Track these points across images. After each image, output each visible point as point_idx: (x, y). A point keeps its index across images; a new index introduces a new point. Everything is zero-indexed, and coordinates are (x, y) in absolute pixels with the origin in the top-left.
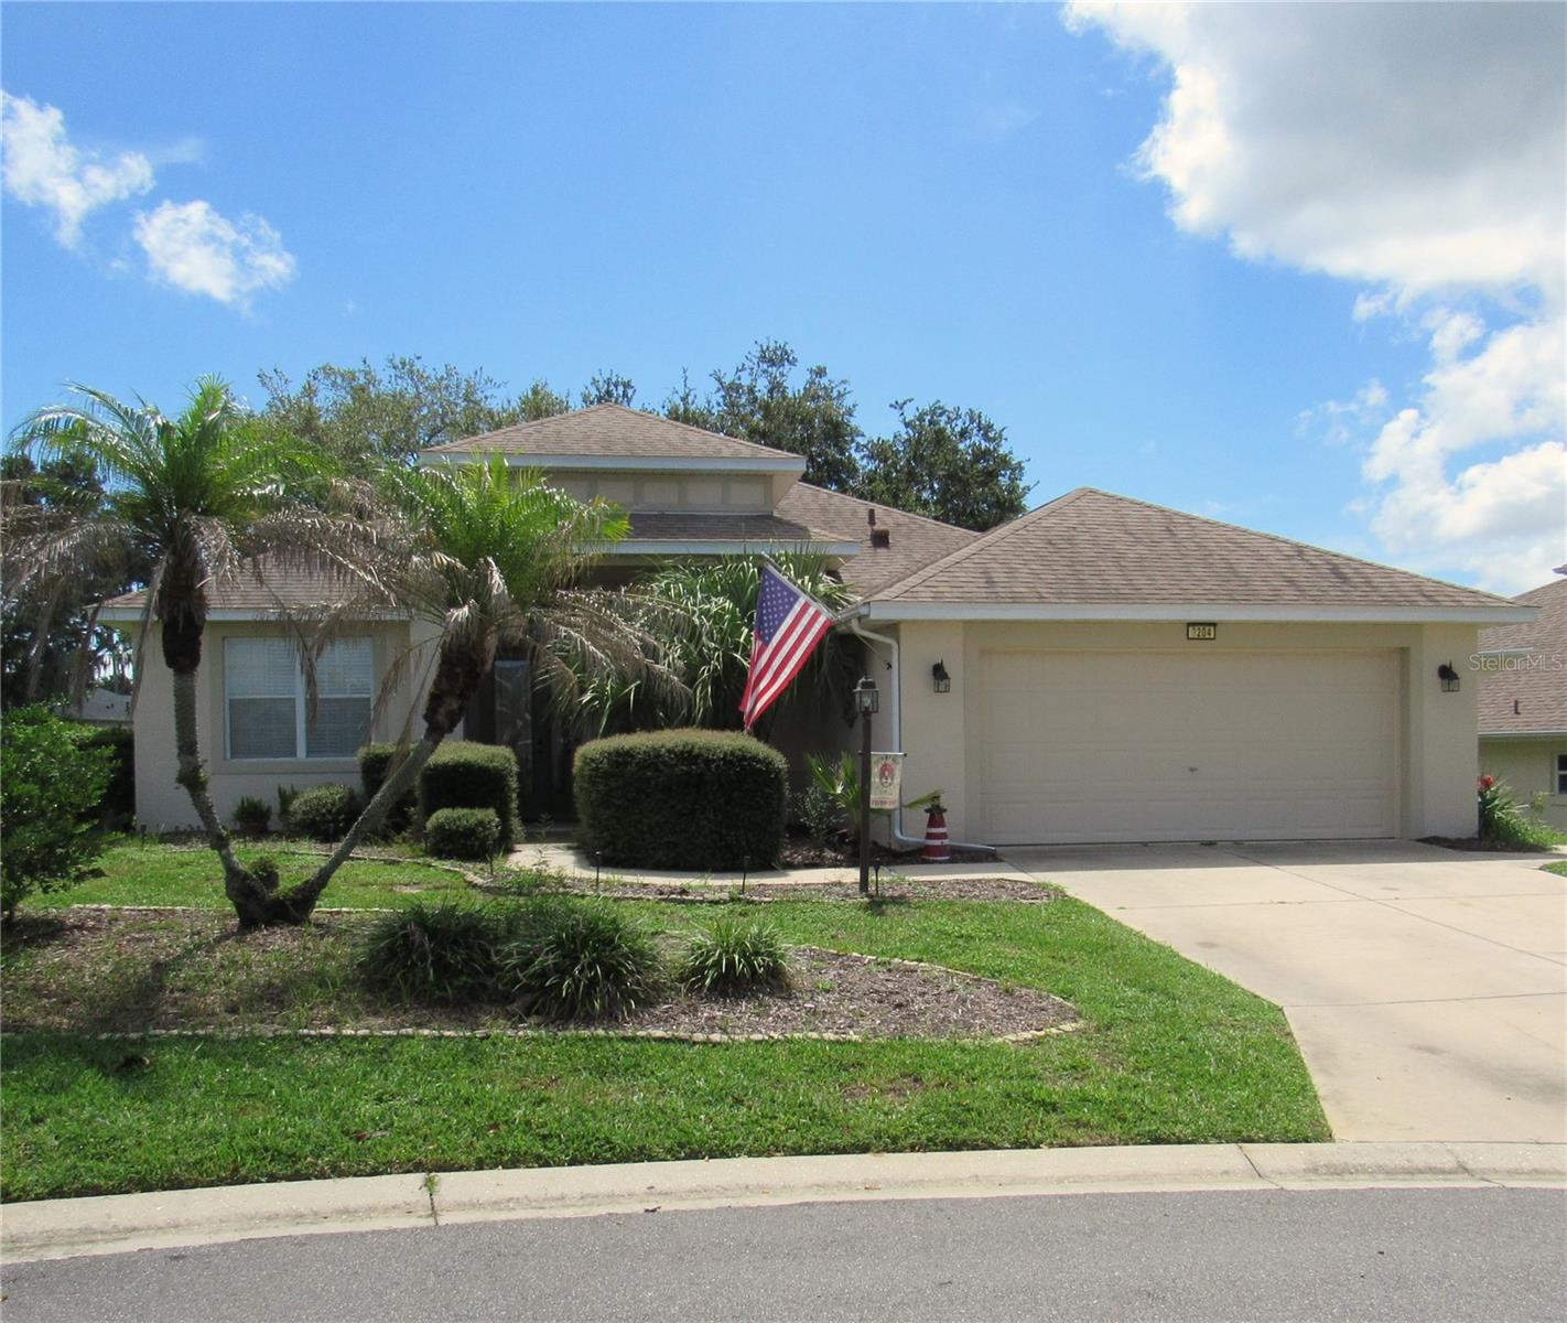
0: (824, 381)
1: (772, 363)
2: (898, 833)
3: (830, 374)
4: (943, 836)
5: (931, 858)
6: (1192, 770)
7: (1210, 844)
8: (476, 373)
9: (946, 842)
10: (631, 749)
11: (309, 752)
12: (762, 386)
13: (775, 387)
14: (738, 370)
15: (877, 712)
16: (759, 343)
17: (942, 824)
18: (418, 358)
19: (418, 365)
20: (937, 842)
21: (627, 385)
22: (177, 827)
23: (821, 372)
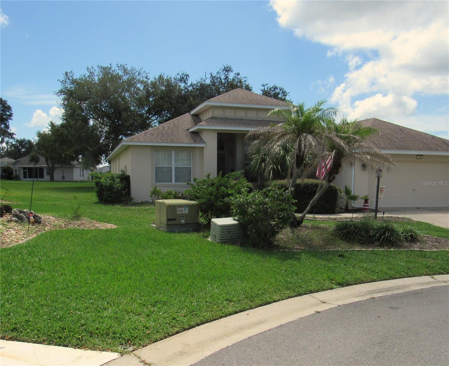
0: (239, 77)
1: (227, 71)
2: (353, 204)
3: (241, 75)
4: (368, 206)
5: (366, 211)
6: (414, 190)
7: (418, 208)
8: (140, 69)
9: (369, 207)
10: (299, 184)
11: (176, 181)
12: (223, 77)
13: (227, 78)
14: (217, 73)
15: (382, 177)
16: (224, 65)
17: (368, 203)
18: (126, 65)
19: (126, 67)
20: (367, 207)
21: (187, 75)
22: (142, 201)
23: (238, 74)
